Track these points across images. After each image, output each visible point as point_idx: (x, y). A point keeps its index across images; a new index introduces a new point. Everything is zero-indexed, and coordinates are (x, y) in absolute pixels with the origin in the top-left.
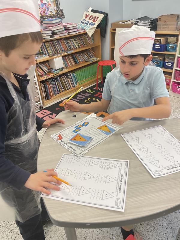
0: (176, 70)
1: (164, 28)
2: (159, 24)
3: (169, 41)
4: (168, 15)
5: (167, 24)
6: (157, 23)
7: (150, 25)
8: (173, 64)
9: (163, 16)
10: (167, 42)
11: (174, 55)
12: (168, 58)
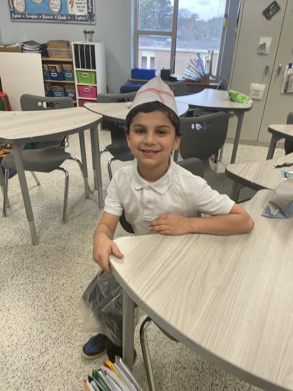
0: (79, 100)
1: (56, 54)
2: (50, 50)
3: (65, 69)
4: (57, 41)
5: (59, 51)
6: (47, 49)
7: (39, 50)
8: (75, 94)
9: (51, 41)
10: (63, 69)
11: (74, 84)
12: (69, 88)
